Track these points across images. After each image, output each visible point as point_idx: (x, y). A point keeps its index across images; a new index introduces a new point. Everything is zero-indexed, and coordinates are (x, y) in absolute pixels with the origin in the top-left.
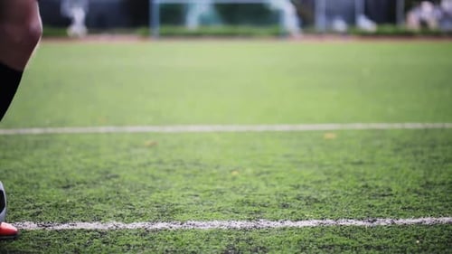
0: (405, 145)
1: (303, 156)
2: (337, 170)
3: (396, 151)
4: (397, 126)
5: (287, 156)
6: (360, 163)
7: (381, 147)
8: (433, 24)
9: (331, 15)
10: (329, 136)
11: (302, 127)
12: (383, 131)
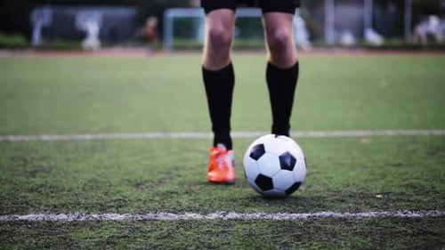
0: (438, 149)
1: (345, 159)
2: (380, 171)
3: (431, 154)
4: (426, 133)
5: (329, 159)
6: (400, 165)
7: (415, 151)
8: (439, 37)
9: (339, 28)
10: (364, 141)
11: (337, 133)
12: (413, 137)
